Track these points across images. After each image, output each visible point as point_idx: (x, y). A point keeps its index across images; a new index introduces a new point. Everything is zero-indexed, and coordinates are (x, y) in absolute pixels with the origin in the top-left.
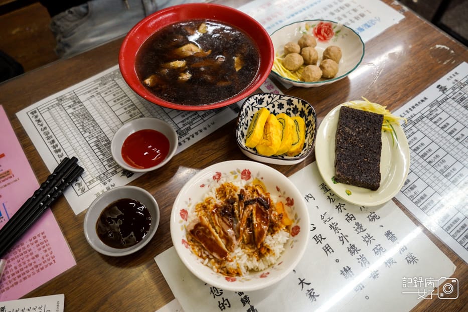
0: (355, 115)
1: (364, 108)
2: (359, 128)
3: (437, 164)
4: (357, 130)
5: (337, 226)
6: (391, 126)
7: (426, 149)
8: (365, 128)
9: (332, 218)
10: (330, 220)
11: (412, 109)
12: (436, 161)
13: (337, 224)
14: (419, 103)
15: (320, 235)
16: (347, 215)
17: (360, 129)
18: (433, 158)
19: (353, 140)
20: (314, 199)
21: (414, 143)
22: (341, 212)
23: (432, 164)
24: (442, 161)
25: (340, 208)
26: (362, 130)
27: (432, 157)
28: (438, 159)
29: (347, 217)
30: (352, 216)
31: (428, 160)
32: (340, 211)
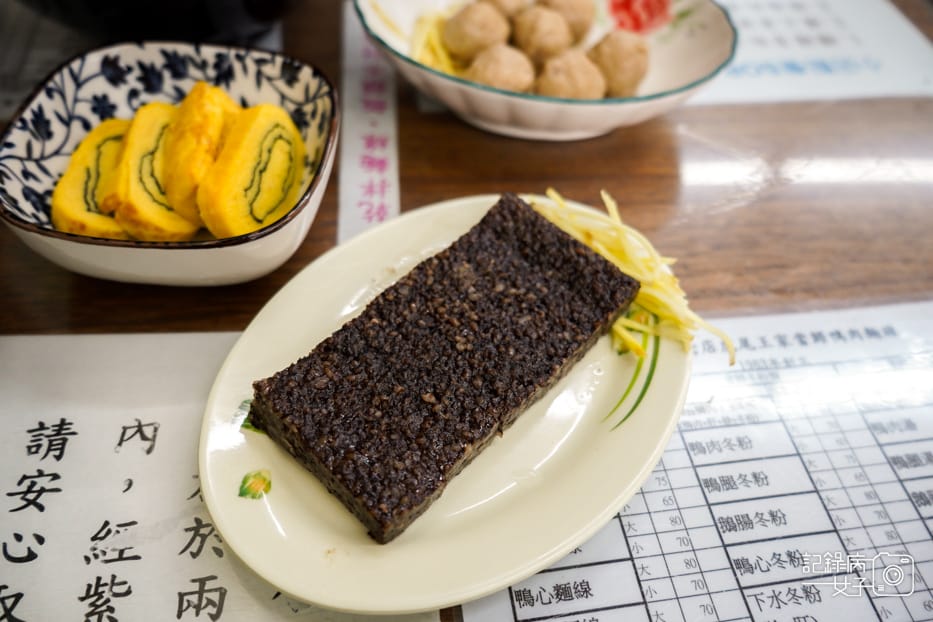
0: (534, 236)
1: (589, 236)
2: (514, 285)
3: (768, 591)
4: (500, 287)
5: (114, 602)
6: (657, 339)
7: (764, 507)
8: (531, 296)
9: (137, 558)
10: (121, 558)
11: (810, 340)
12: (777, 574)
13: (128, 592)
14: (853, 333)
15: (18, 597)
16: (202, 582)
17: (513, 291)
18: (767, 557)
19: (451, 312)
20: (149, 451)
21: (727, 455)
22: (194, 555)
23: (747, 579)
24: (805, 590)
25: (204, 538)
26: (517, 296)
27: (766, 551)
28: (791, 572)
29: (196, 587)
30: (215, 597)
31: (736, 553)
32: (194, 548)
